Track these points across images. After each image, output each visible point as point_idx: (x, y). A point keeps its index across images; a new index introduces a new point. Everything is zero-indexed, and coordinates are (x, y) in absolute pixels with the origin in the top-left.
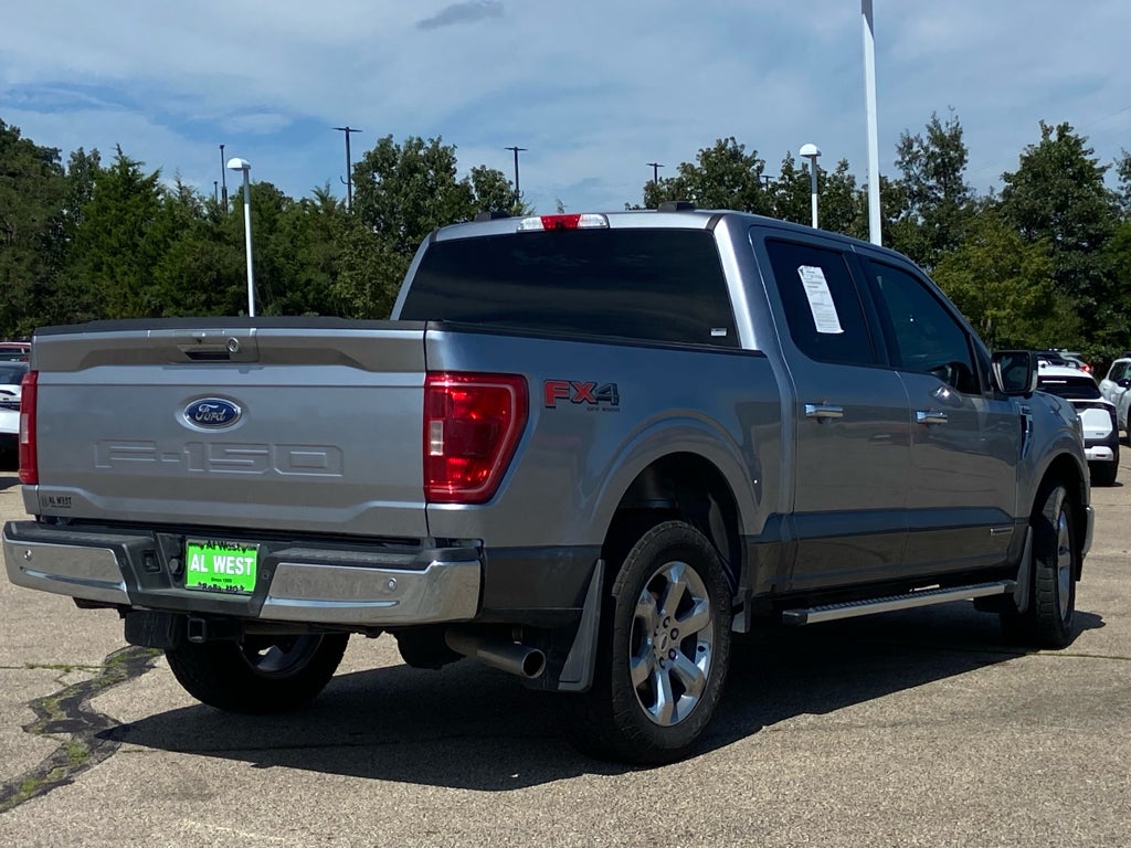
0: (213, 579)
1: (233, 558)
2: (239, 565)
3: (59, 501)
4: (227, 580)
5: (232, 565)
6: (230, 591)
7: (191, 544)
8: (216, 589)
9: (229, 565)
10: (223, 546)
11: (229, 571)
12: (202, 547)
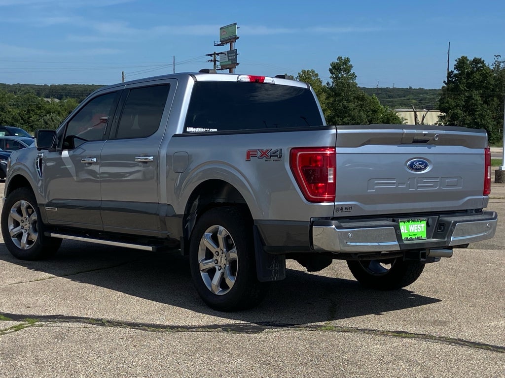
0: (410, 235)
1: (417, 225)
2: (419, 228)
3: (346, 209)
4: (415, 235)
5: (417, 228)
6: (417, 239)
7: (401, 222)
8: (411, 239)
9: (416, 228)
10: (413, 221)
11: (416, 231)
12: (405, 222)
